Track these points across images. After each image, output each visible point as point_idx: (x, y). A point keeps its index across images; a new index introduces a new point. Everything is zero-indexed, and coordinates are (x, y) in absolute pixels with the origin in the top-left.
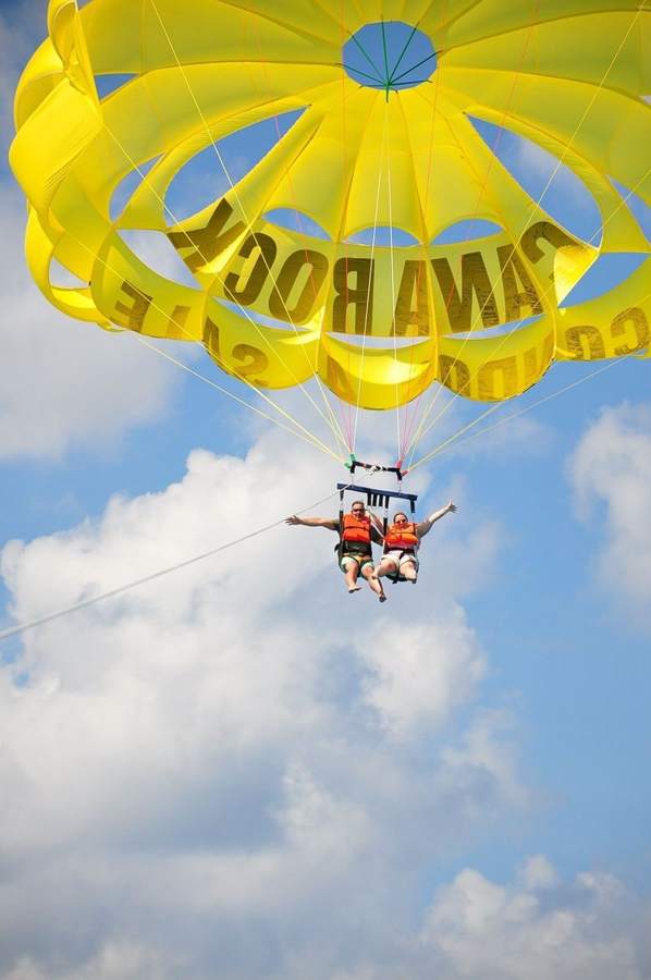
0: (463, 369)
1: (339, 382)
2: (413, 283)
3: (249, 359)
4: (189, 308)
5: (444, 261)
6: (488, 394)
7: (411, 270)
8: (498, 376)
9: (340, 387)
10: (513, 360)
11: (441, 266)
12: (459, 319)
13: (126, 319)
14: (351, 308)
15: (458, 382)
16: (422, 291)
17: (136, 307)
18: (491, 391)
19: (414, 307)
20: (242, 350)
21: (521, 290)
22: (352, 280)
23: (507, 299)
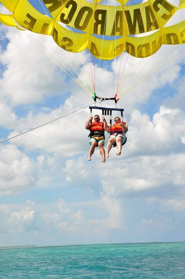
0: (133, 47)
1: (95, 50)
2: (118, 18)
3: (67, 42)
4: (48, 24)
5: (128, 11)
6: (141, 55)
7: (119, 14)
8: (144, 49)
9: (95, 52)
10: (148, 44)
11: (127, 13)
12: (132, 31)
13: (27, 26)
14: (99, 26)
15: (131, 51)
16: (121, 21)
17: (31, 22)
18: (142, 54)
19: (119, 26)
20: (65, 39)
21: (152, 21)
22: (100, 17)
23: (147, 24)
